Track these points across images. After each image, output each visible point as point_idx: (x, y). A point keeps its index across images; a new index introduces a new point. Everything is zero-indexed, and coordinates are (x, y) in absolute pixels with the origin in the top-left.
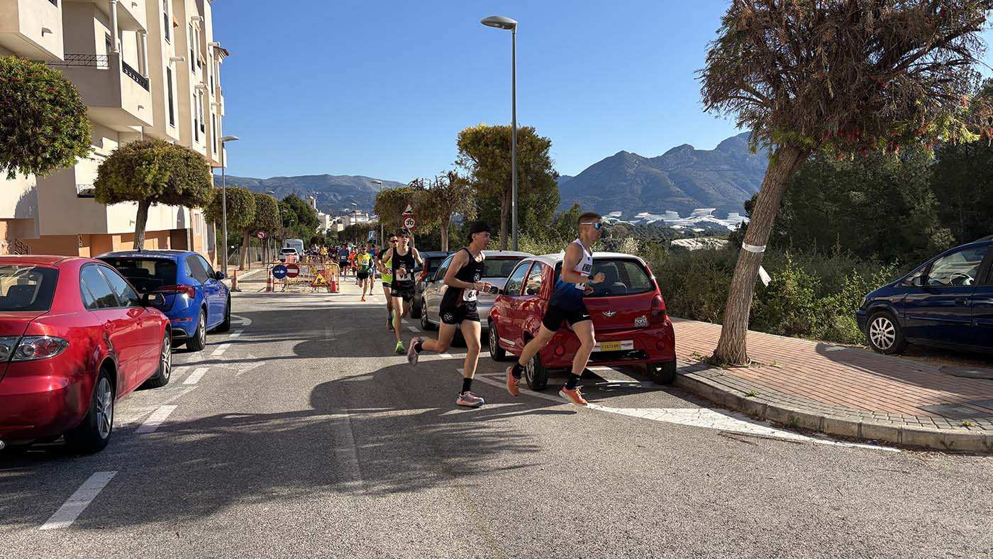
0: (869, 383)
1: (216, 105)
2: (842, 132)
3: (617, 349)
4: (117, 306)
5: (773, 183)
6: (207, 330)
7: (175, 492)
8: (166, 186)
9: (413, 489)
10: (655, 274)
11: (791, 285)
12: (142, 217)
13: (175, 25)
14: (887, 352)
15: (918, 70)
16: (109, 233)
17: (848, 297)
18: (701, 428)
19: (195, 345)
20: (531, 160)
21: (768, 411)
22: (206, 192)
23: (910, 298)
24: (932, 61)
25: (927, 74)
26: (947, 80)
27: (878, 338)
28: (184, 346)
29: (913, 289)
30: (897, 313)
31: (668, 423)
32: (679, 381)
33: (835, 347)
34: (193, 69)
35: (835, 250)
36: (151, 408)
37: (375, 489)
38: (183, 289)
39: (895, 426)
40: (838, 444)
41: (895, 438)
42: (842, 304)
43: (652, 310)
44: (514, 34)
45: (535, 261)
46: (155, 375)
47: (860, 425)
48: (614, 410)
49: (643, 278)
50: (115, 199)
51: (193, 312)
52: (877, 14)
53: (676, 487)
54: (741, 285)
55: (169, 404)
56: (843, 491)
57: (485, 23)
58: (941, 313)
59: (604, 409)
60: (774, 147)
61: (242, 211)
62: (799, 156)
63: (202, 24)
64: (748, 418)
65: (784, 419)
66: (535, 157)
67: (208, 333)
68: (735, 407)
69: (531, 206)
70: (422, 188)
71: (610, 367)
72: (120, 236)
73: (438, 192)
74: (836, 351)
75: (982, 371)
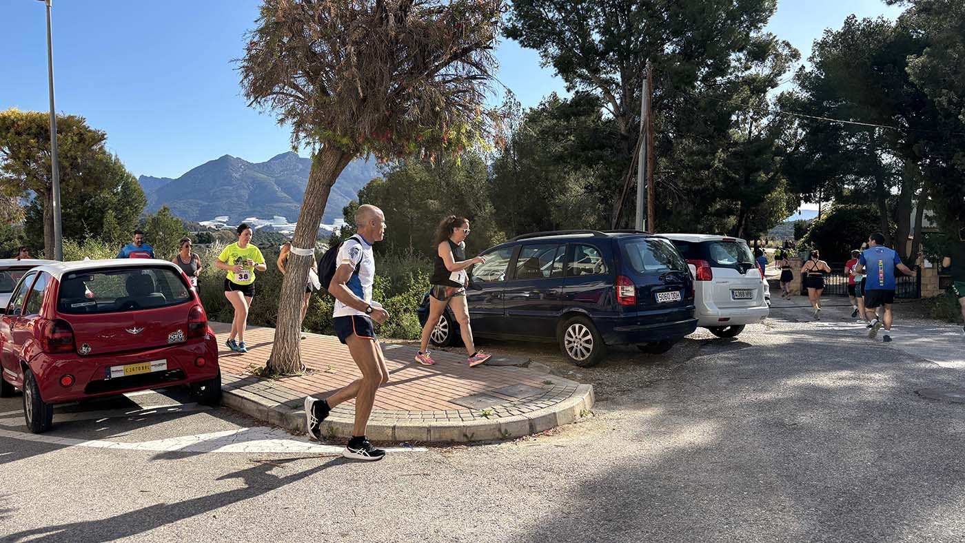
2: (375, 133)
3: (147, 371)
5: (318, 184)
14: (441, 346)
15: (445, 82)
17: (414, 296)
18: (231, 454)
25: (452, 85)
32: (225, 400)
33: (393, 345)
35: (409, 252)
39: (426, 424)
41: (424, 437)
42: (409, 302)
43: (189, 323)
44: (48, 7)
45: (41, 272)
47: (394, 428)
48: (133, 446)
49: (181, 287)
54: (291, 290)
56: (359, 510)
59: (121, 445)
60: (317, 146)
62: (342, 157)
64: (289, 434)
66: (84, 151)
68: (277, 422)
74: (393, 349)
75: (509, 358)
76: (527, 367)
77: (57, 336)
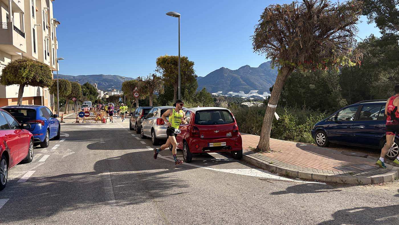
0: (316, 158)
1: (54, 45)
2: (306, 61)
3: (220, 146)
4: (9, 128)
5: (280, 80)
6: (50, 139)
7: (34, 207)
8: (32, 78)
9: (136, 203)
10: (234, 116)
11: (287, 120)
12: (21, 91)
13: (37, 11)
14: (322, 146)
15: (333, 38)
16: (7, 97)
17: (308, 125)
18: (252, 177)
19: (44, 145)
20: (186, 70)
21: (278, 170)
22: (50, 81)
23: (331, 125)
24: (338, 35)
25: (336, 40)
26: (344, 42)
27: (319, 141)
28: (39, 146)
29: (332, 122)
30: (326, 131)
31: (239, 175)
32: (243, 158)
33: (303, 144)
34: (44, 29)
35: (304, 107)
36: (24, 172)
37: (121, 204)
38: (38, 121)
39: (325, 174)
40: (304, 182)
41: (325, 179)
42: (306, 128)
43: (233, 130)
44: (179, 19)
45: (187, 111)
46: (26, 158)
47: (312, 174)
48: (218, 170)
49: (230, 117)
50: (9, 83)
51: (43, 131)
52: (318, 17)
53: (241, 200)
54: (267, 120)
55: (32, 170)
56: (305, 200)
57: (168, 14)
58: (342, 131)
59: (215, 169)
60: (280, 66)
61: (66, 89)
62: (289, 70)
63: (49, 11)
64: (270, 173)
65: (284, 173)
66: (188, 69)
67: (50, 140)
68: (265, 168)
69: (186, 88)
70: (141, 80)
71: (217, 153)
72: (11, 99)
73: (148, 82)
74: (303, 146)
75: (357, 153)
76: (366, 157)
77: (194, 132)
